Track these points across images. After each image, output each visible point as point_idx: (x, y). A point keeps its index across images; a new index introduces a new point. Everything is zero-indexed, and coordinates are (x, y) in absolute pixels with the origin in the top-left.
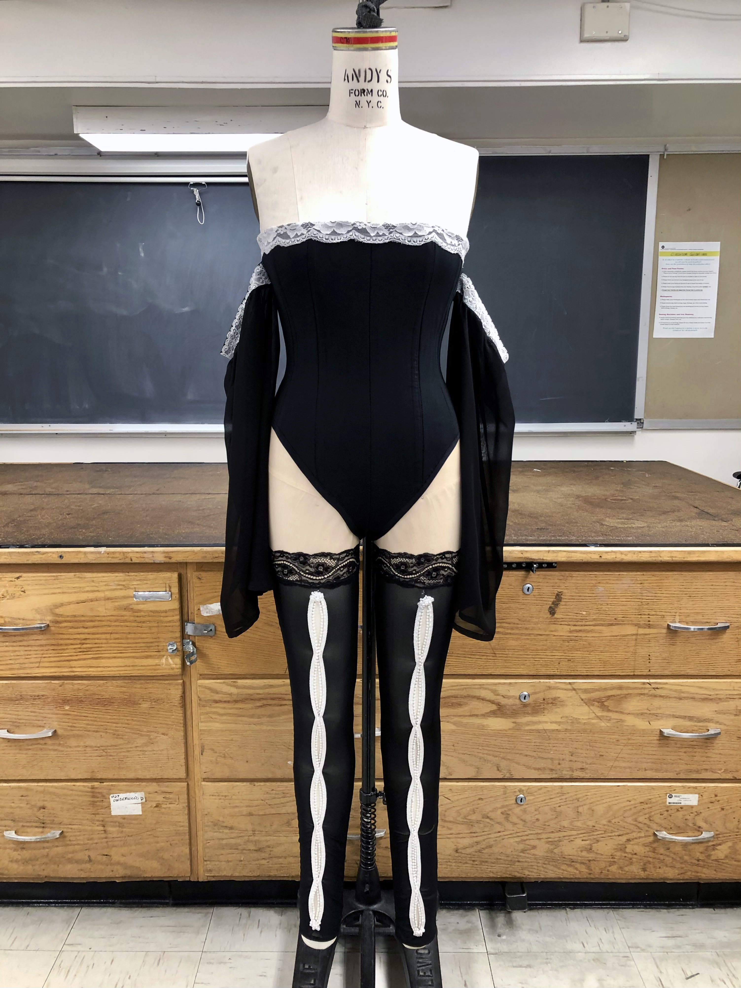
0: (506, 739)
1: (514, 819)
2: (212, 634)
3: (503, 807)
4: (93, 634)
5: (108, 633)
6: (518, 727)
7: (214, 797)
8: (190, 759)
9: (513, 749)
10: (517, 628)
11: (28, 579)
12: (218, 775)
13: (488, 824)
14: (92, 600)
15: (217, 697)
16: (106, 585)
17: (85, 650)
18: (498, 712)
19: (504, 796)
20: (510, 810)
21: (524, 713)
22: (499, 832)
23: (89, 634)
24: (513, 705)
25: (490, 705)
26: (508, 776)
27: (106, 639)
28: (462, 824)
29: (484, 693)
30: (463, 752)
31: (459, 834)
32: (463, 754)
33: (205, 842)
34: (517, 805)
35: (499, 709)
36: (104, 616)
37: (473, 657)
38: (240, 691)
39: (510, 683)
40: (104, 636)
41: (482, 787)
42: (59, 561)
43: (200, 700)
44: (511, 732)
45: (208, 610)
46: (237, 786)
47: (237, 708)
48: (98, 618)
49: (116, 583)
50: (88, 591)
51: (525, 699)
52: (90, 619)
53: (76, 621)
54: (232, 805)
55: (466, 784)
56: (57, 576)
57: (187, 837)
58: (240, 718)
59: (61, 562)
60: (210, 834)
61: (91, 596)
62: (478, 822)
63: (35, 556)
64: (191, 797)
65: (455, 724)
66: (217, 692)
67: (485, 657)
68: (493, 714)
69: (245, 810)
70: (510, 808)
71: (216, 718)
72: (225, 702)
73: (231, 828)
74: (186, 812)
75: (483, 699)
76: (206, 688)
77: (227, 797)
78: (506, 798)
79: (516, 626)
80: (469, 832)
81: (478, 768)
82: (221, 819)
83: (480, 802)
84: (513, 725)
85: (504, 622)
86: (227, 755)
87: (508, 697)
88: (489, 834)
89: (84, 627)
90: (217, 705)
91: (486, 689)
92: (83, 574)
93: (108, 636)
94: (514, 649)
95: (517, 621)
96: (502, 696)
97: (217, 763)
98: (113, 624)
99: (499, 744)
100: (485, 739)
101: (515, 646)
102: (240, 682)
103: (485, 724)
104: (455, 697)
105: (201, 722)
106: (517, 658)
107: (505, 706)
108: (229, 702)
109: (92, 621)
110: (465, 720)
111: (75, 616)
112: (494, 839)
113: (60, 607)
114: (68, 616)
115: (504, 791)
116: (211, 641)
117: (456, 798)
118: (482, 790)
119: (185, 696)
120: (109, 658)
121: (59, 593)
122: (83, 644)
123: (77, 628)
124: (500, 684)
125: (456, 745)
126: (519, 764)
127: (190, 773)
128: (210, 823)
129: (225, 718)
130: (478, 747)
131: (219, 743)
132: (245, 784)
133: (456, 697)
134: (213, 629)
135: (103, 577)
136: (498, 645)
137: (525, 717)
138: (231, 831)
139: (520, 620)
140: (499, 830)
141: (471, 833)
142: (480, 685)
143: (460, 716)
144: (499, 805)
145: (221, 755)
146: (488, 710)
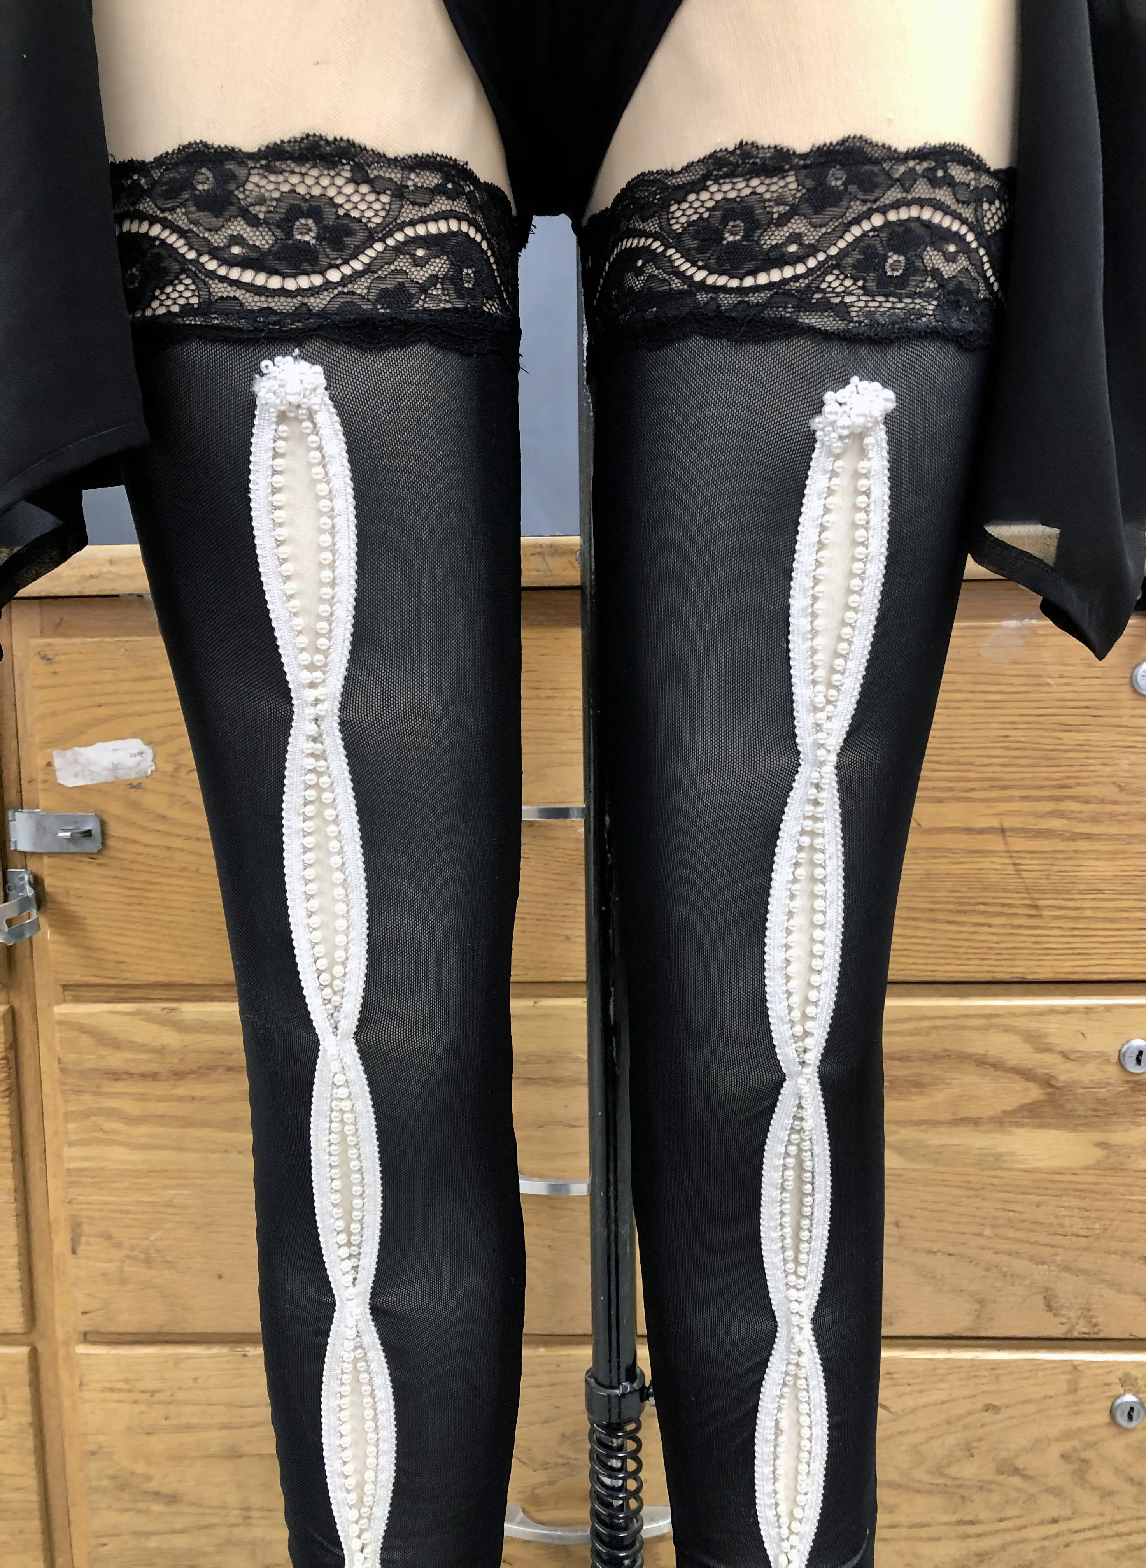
0: (1075, 1202)
1: (1105, 1477)
2: (92, 846)
3: (1068, 1435)
7: (115, 1396)
8: (39, 1267)
9: (1098, 1237)
10: (1112, 816)
12: (126, 1322)
13: (1014, 1494)
15: (116, 1060)
19: (1070, 1398)
20: (1089, 1446)
22: (1055, 1521)
24: (1099, 1085)
25: (1019, 1085)
26: (1081, 1329)
28: (930, 1493)
31: (922, 1526)
32: (930, 1252)
33: (94, 1542)
34: (1114, 1430)
37: (963, 918)
38: (189, 1038)
39: (1088, 1010)
41: (994, 1366)
43: (63, 1071)
45: (78, 769)
46: (190, 1357)
47: (181, 1099)
54: (174, 1422)
55: (941, 1354)
57: (36, 1524)
58: (194, 1132)
60: (109, 1519)
62: (983, 1487)
64: (45, 1396)
66: (117, 1045)
69: (216, 1439)
70: (1088, 1438)
71: (115, 1132)
72: (143, 1076)
73: (173, 1499)
74: (30, 1443)
76: (81, 1028)
77: (157, 1397)
78: (1076, 1403)
80: (954, 1518)
81: (981, 1302)
82: (140, 1468)
83: (988, 1417)
84: (1100, 1153)
85: (1068, 797)
86: (153, 1253)
87: (1083, 1058)
88: (1019, 1529)
90: (120, 1087)
91: (1007, 1029)
94: (1100, 891)
95: (1110, 792)
97: (124, 1281)
99: (1051, 1219)
101: (1104, 880)
102: (190, 1010)
103: (1002, 1149)
105: (71, 1144)
106: (1112, 920)
107: (1068, 1089)
108: (154, 1076)
110: (936, 1138)
112: (1038, 1544)
115: (1069, 1382)
116: (92, 871)
117: (909, 1402)
118: (997, 1378)
119: (17, 1058)
124: (1052, 1011)
126: (1119, 1287)
127: (41, 1314)
128: (105, 1482)
129: (145, 1129)
130: (977, 1229)
131: (128, 1212)
132: (215, 1350)
134: (97, 832)
136: (1048, 877)
138: (174, 1508)
139: (1121, 788)
140: (1055, 1513)
141: (960, 1522)
143: (918, 1123)
144: (1054, 1431)
145: (136, 1253)
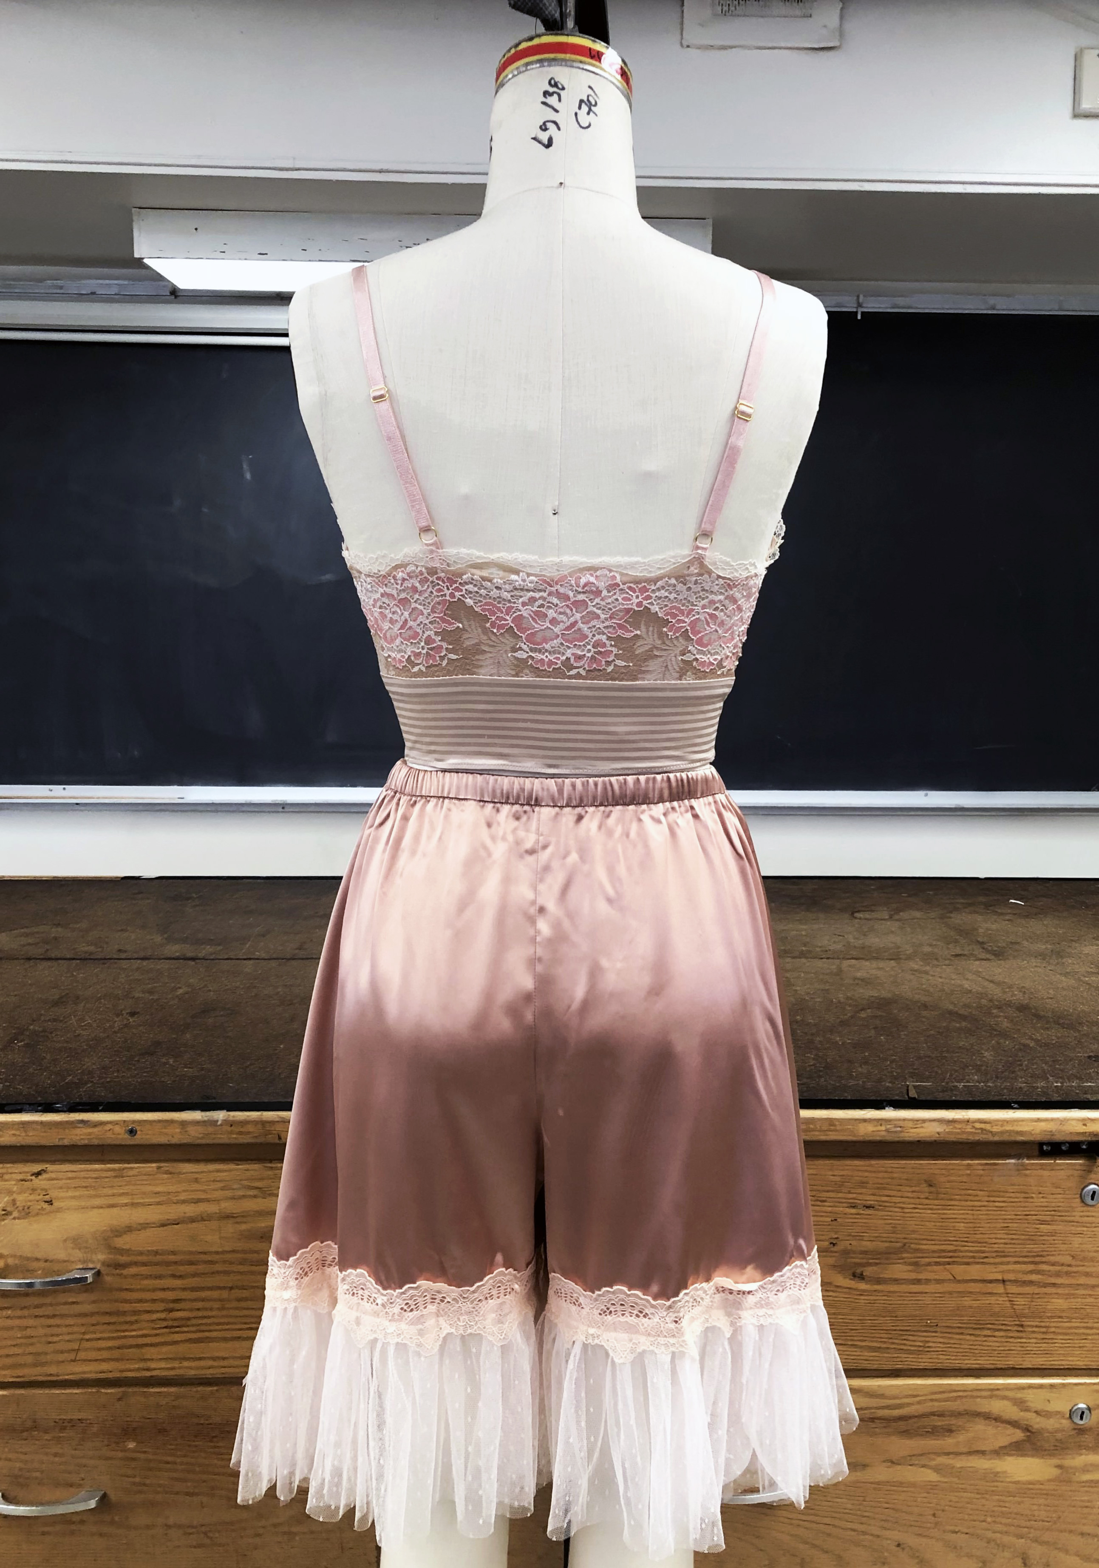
4: (193, 1289)
5: (224, 1288)
6: (1065, 1476)
11: (60, 1175)
14: (192, 1220)
16: (222, 1189)
17: (175, 1324)
18: (1028, 1445)
21: (1080, 1447)
23: (184, 1289)
27: (220, 1300)
29: (997, 1407)
30: (952, 1528)
35: (1028, 1439)
36: (217, 1253)
40: (215, 1294)
42: (128, 1140)
44: (1052, 1487)
48: (203, 1257)
49: (245, 1183)
50: (184, 1202)
51: (1082, 1418)
52: (187, 1257)
53: (156, 1264)
56: (120, 1170)
59: (132, 1143)
61: (190, 1210)
63: (78, 1131)
65: (937, 1469)
67: (1002, 1334)
68: (1017, 1448)
75: (996, 1419)
79: (1065, 1269)
89: (174, 1276)
92: (175, 1164)
93: (225, 1294)
96: (1036, 1412)
98: (235, 1268)
100: (999, 1501)
104: (938, 1416)
109: (191, 1263)
111: (156, 1253)
113: (125, 1233)
114: (141, 1253)
120: (225, 1339)
121: (126, 1205)
122: (171, 1310)
123: (160, 1277)
125: (939, 1513)
133: (941, 1415)
135: (218, 1171)
137: (1081, 1454)
142: (992, 1390)
146: (1004, 1441)
